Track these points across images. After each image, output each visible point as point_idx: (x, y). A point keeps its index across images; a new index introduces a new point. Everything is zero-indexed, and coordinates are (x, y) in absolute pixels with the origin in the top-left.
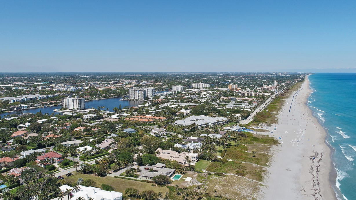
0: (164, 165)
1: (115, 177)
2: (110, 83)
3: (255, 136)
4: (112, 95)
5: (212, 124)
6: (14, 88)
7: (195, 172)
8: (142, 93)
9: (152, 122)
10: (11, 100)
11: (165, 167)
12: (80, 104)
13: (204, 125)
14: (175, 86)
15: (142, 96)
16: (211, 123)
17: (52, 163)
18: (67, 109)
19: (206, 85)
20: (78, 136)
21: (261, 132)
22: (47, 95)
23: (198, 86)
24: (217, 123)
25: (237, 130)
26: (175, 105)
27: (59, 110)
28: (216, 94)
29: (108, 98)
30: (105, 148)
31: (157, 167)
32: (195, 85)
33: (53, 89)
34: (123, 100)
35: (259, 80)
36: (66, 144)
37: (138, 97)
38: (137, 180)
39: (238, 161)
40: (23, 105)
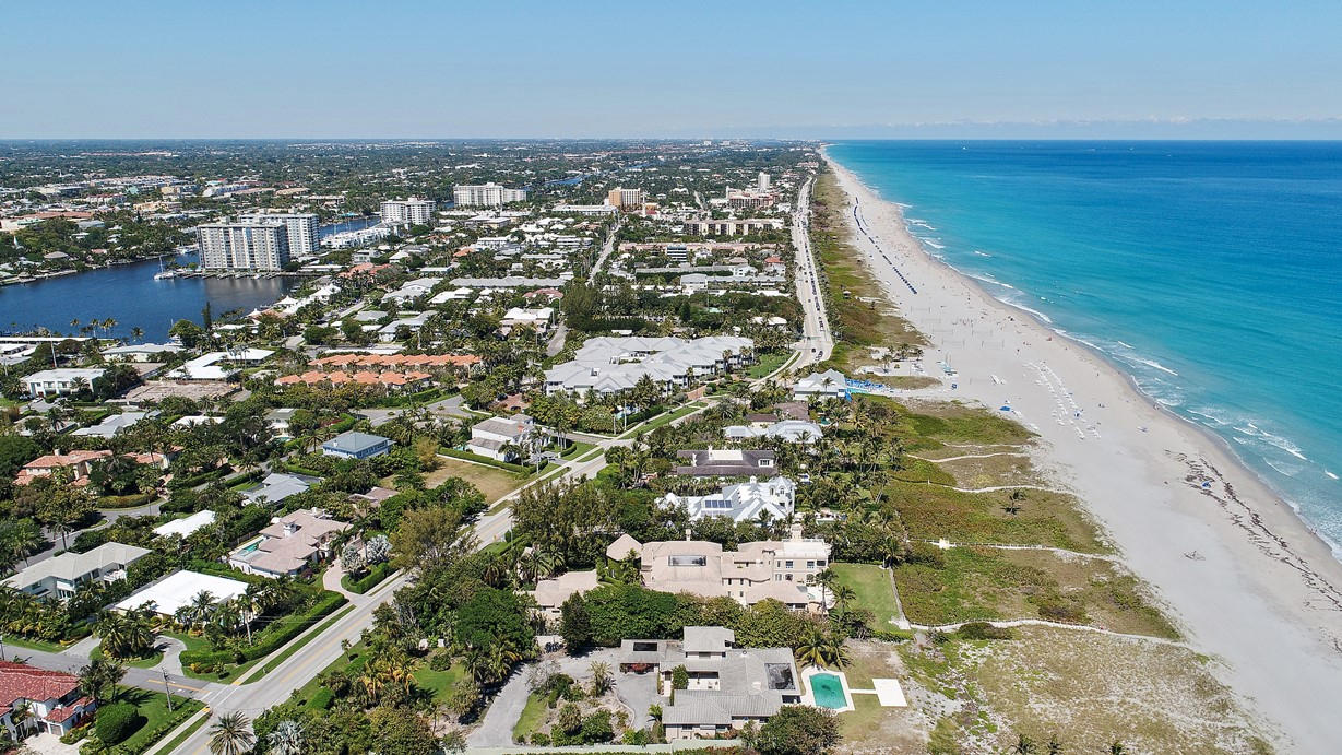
0: (728, 633)
2: (43, 191)
4: (98, 251)
7: (876, 641)
8: (270, 239)
15: (270, 254)
16: (703, 367)
17: (14, 737)
19: (510, 191)
21: (915, 387)
23: (481, 198)
24: (720, 366)
26: (459, 291)
28: (587, 233)
29: (84, 270)
30: (299, 571)
31: (702, 654)
32: (469, 193)
34: (170, 274)
35: (681, 168)
37: (248, 260)
39: (979, 541)
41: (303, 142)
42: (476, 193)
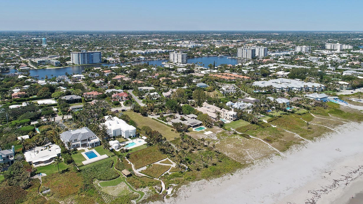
0: (196, 116)
1: (153, 119)
2: (234, 41)
3: (341, 108)
5: (298, 89)
6: (149, 44)
7: (222, 128)
9: (234, 80)
10: (137, 53)
11: (196, 118)
12: (182, 59)
13: (285, 88)
14: (298, 46)
15: (250, 55)
16: (296, 88)
18: (172, 62)
19: (347, 46)
20: (157, 85)
22: (165, 50)
23: (334, 47)
24: (304, 89)
25: (319, 98)
26: (278, 67)
27: (165, 63)
30: (167, 96)
31: (188, 117)
32: (330, 46)
33: (177, 45)
36: (141, 89)
37: (246, 56)
38: (165, 124)
39: (282, 129)
40: (141, 57)
41: (317, 31)
42: (332, 46)
